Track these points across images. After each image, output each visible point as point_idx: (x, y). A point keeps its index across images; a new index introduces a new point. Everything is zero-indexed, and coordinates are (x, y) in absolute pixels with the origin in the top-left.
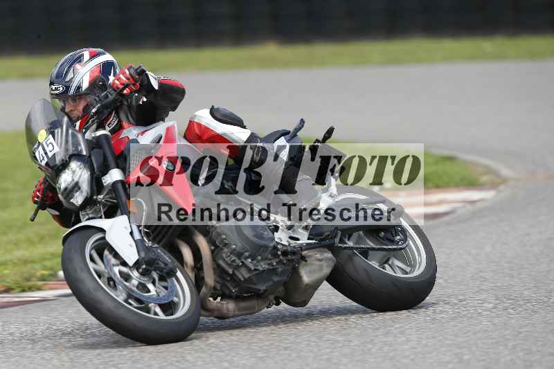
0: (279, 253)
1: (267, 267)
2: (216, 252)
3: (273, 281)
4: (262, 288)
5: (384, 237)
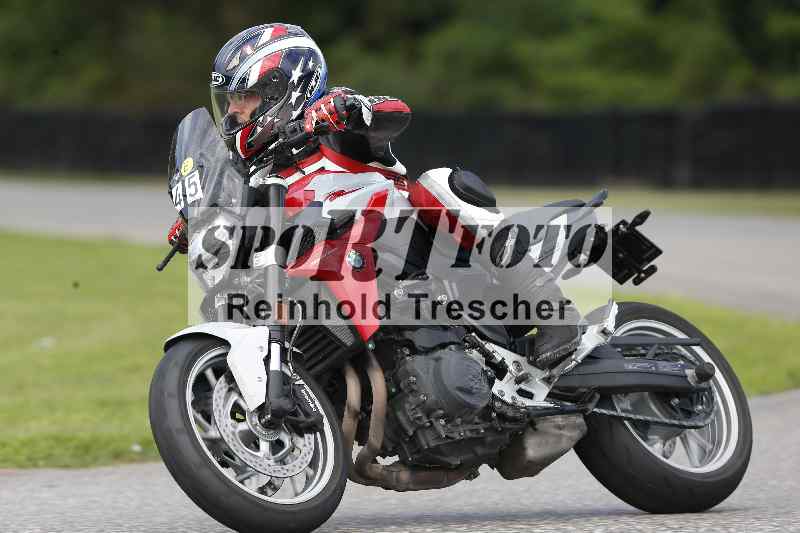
0: (494, 414)
1: (468, 435)
2: (396, 397)
5: (677, 405)
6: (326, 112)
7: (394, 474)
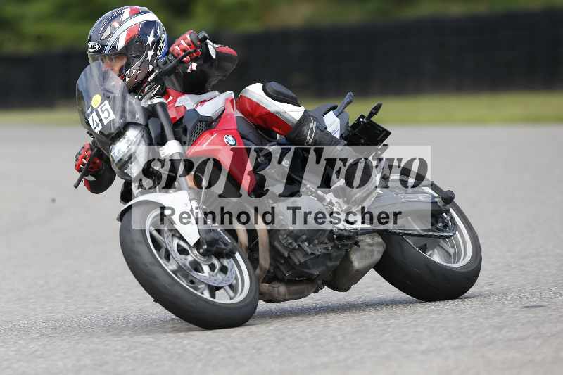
0: (335, 236)
1: (323, 251)
2: (271, 233)
3: (327, 267)
4: (316, 272)
6: (185, 45)
7: (276, 289)
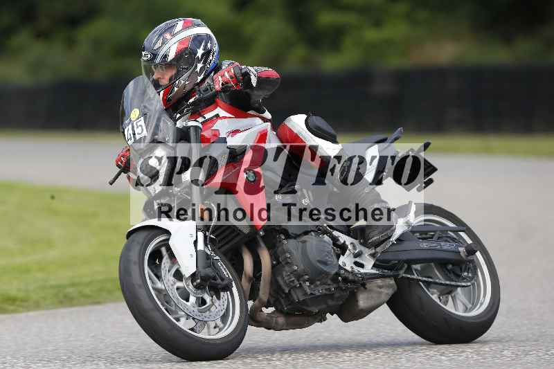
0: (340, 279)
1: (324, 292)
2: (276, 268)
3: (328, 305)
5: (451, 270)
6: (228, 77)
7: (274, 319)
